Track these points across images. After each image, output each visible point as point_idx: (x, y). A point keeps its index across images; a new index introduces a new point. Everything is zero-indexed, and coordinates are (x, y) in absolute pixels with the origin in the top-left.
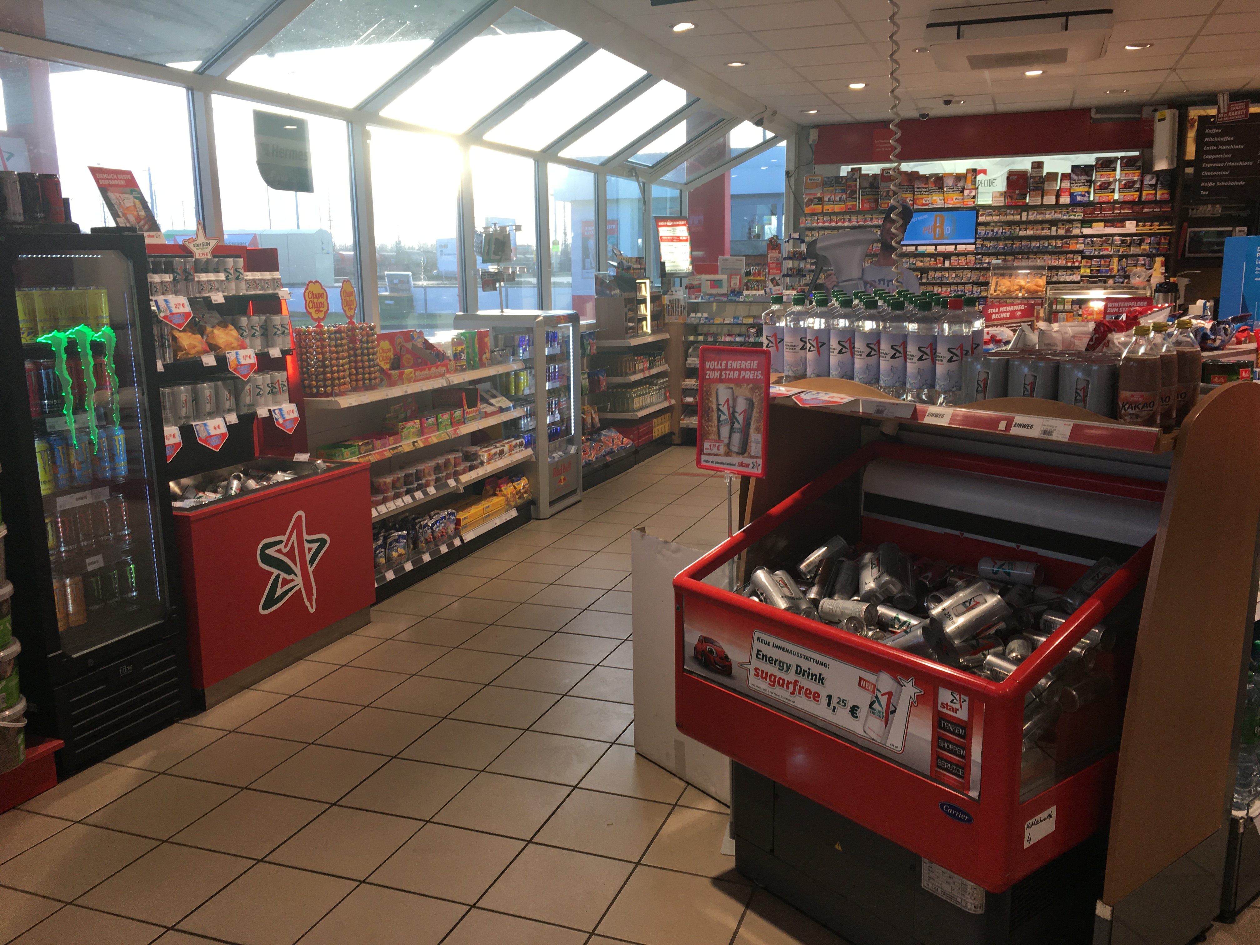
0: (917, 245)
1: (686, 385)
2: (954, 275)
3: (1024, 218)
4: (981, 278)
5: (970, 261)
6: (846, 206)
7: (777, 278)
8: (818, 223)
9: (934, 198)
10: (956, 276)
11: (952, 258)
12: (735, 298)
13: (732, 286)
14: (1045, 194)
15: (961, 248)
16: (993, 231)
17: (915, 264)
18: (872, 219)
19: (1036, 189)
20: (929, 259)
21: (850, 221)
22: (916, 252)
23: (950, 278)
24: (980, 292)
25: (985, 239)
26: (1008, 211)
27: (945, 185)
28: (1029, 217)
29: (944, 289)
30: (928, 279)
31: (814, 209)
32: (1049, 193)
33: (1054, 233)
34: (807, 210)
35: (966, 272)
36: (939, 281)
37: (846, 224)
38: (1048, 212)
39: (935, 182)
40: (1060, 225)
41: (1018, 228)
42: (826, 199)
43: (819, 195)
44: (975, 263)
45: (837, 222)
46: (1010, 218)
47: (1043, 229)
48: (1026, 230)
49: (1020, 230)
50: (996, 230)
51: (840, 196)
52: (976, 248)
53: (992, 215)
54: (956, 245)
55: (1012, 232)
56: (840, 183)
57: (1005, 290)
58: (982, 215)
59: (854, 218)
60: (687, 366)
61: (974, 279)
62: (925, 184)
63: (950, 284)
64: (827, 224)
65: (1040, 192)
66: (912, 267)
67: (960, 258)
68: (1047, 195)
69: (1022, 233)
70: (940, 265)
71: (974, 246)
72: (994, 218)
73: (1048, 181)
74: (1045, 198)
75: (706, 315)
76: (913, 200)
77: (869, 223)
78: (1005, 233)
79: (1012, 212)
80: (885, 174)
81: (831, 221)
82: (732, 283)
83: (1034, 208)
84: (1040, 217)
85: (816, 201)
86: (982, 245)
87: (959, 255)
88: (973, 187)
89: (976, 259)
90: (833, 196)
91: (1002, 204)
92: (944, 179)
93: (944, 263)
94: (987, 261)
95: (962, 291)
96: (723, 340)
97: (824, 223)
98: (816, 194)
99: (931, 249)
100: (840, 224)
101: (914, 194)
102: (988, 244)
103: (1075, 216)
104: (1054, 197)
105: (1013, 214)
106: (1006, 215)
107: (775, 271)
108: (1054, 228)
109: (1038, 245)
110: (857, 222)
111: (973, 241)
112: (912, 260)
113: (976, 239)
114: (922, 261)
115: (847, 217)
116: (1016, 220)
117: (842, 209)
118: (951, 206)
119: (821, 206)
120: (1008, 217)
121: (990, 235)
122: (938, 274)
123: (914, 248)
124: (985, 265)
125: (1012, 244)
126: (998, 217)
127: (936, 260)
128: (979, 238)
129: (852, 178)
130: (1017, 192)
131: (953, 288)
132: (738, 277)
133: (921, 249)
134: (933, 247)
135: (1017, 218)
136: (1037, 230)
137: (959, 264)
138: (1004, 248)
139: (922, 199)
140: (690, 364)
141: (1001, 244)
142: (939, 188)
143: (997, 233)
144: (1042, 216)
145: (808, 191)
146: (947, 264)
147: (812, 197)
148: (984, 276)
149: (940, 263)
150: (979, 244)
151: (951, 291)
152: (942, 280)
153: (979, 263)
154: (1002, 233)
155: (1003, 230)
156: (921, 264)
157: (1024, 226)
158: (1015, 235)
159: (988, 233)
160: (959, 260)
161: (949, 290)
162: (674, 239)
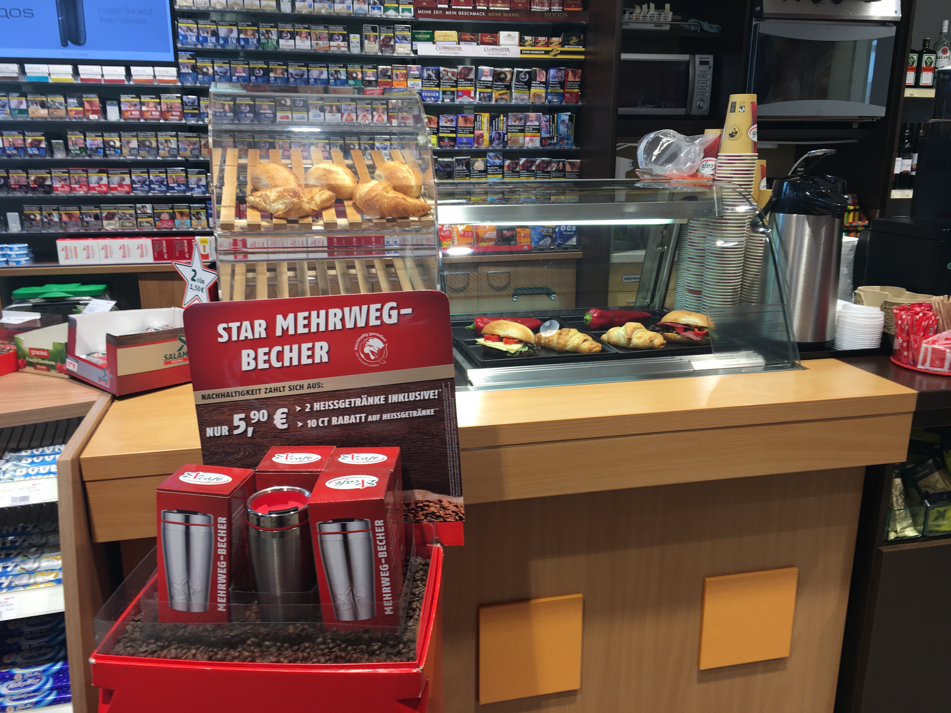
0: (20, 62)
2: (134, 144)
5: (170, 109)
10: (141, 144)
11: (124, 98)
15: (141, 73)
16: (215, 34)
17: (25, 111)
20: (61, 99)
22: (22, 80)
23: (125, 151)
25: (197, 54)
29: (115, 179)
30: (67, 150)
33: (356, 50)
36: (98, 157)
40: (367, 29)
41: (274, 31)
44: (184, 115)
46: (252, 3)
47: (331, 38)
48: (293, 37)
49: (280, 36)
50: (223, 31)
52: (181, 75)
54: (128, 65)
55: (263, 40)
57: (279, 207)
63: (128, 166)
66: (21, 118)
67: (145, 99)
69: (286, 45)
70: (94, 117)
71: (173, 71)
78: (246, 41)
84: (322, 8)
86: (194, 68)
89: (183, 103)
93: (104, 112)
95: (161, 183)
99: (62, 73)
103: (397, 10)
108: (355, 38)
109: (324, 76)
111: (170, 58)
113: (176, 50)
114: (43, 105)
116: (269, 10)
120: (247, 2)
122: (94, 140)
123: (14, 67)
125: (267, 72)
126: (223, 0)
127: (81, 104)
131: (137, 175)
133: (33, 70)
134: (69, 68)
136: (319, 38)
137: (142, 112)
144: (327, 5)
146: (113, 113)
149: (94, 112)
150: (186, 65)
151: (133, 182)
152: (105, 155)
153: (193, 115)
154: (238, 39)
155: (239, 32)
156: (44, 112)
157: (289, 28)
158: (270, 47)
159: (206, 39)
160: (142, 104)
161: (127, 181)
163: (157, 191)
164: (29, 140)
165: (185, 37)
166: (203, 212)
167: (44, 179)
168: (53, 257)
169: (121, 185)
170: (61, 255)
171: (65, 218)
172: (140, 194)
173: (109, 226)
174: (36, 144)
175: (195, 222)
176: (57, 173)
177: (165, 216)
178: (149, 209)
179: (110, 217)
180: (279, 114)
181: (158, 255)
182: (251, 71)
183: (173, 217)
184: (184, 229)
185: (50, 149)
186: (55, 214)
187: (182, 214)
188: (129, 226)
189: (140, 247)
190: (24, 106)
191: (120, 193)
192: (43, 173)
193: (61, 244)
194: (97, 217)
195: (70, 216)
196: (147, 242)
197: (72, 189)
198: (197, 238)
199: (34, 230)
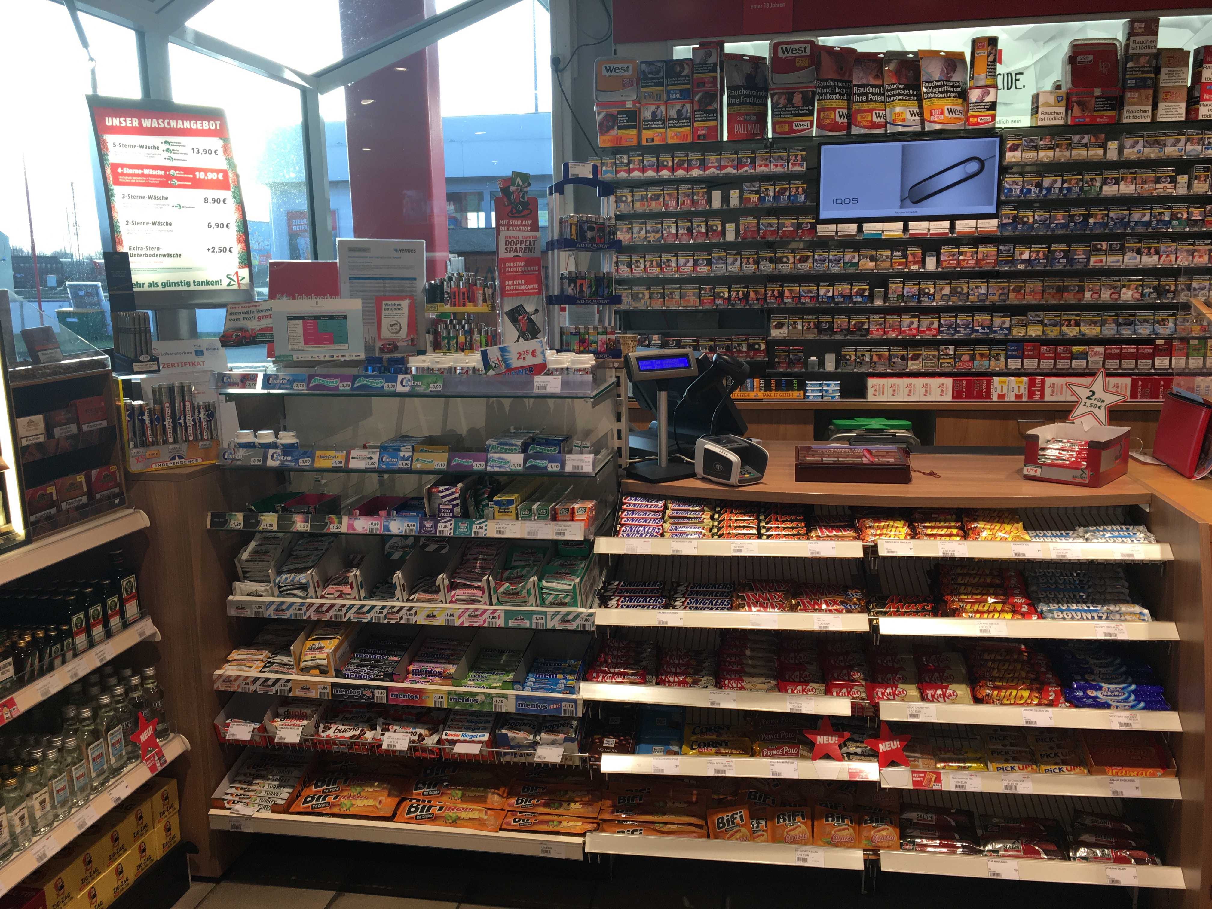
0: (860, 222)
1: (228, 680)
2: (947, 290)
3: (1112, 155)
4: (1012, 296)
5: (986, 257)
6: (694, 131)
7: (530, 309)
8: (629, 171)
9: (898, 110)
10: (953, 291)
11: (945, 250)
12: (377, 383)
13: (386, 333)
14: (1161, 96)
15: (964, 226)
16: (1039, 185)
17: (856, 264)
18: (753, 161)
19: (1141, 85)
20: (888, 253)
21: (703, 165)
22: (860, 238)
23: (937, 297)
24: (1009, 329)
25: (1021, 204)
26: (1076, 138)
27: (923, 79)
28: (1126, 151)
29: (925, 323)
30: (886, 298)
31: (619, 139)
32: (1169, 94)
33: (1182, 191)
34: (603, 141)
35: (974, 283)
36: (912, 303)
37: (695, 173)
38: (1170, 140)
39: (898, 73)
40: (1198, 170)
41: (1099, 178)
42: (647, 114)
43: (629, 105)
44: (998, 262)
45: (673, 170)
46: (1080, 154)
47: (1158, 181)
48: (1117, 183)
49: (1105, 182)
50: (1047, 182)
51: (678, 107)
52: (1001, 226)
53: (1036, 148)
54: (953, 219)
55: (1086, 188)
56: (679, 75)
58: (1014, 148)
59: (712, 159)
60: (232, 612)
61: (995, 298)
62: (876, 77)
63: (938, 311)
64: (650, 173)
65: (1151, 92)
66: (851, 271)
67: (963, 249)
68: (1166, 100)
69: (1109, 190)
70: (914, 268)
71: (994, 222)
72: (1042, 154)
73: (1169, 65)
74: (1161, 106)
75: (288, 438)
76: (849, 116)
77: (747, 170)
78: (1069, 189)
79: (1085, 141)
80: (780, 54)
81: (659, 167)
82: (385, 322)
83: (1136, 129)
84: (1152, 153)
85: (623, 119)
86: (1015, 218)
87: (958, 241)
88: (989, 82)
89: (999, 252)
90: (663, 108)
91: (1061, 122)
92: (923, 64)
93: (923, 263)
94: (1026, 256)
95: (966, 326)
96: (344, 528)
97: (643, 170)
98: (624, 103)
99: (894, 230)
100: (680, 173)
101: (849, 100)
102: (1029, 216)
104: (1183, 105)
105: (1086, 146)
106: (1070, 147)
107: (521, 285)
108: (1183, 179)
109: (1147, 218)
110: (721, 168)
111: (992, 210)
112: (849, 256)
113: (1000, 204)
114: (872, 258)
115: (695, 156)
116: (1096, 159)
117: (685, 136)
118: (938, 127)
119: (634, 132)
120: (1074, 152)
121: (1033, 196)
122: (911, 288)
123: (854, 227)
124: (1021, 267)
125: (1086, 217)
126: (1050, 153)
127: (905, 256)
128: (1007, 203)
129: (704, 63)
130: (1098, 92)
131: (946, 318)
132: (405, 304)
133: (869, 228)
134: (900, 225)
135: (1096, 154)
136: (1145, 182)
137: (958, 262)
138: (1065, 226)
139: (870, 111)
140: (240, 606)
141: (1060, 217)
142: (907, 88)
143: (1049, 190)
144: (1157, 149)
145: (605, 97)
146: (931, 264)
147: (614, 111)
148: (1017, 290)
149: (915, 263)
150: (1007, 216)
151: (940, 326)
152: (919, 301)
153: (1007, 262)
154: (1061, 189)
155: (1063, 182)
156: (872, 264)
157: (1114, 174)
158: (1093, 194)
159: (1029, 191)
160: (960, 254)
161: (936, 325)
162: (171, 177)
163: (962, 333)
164: (855, 289)
165: (1010, 190)
166: (1003, 354)
167: (863, 324)
168: (862, 392)
169: (929, 329)
170: (870, 392)
171: (875, 358)
172: (946, 336)
173: (913, 366)
174: (860, 293)
175: (993, 363)
176: (875, 318)
177: (966, 358)
178: (951, 350)
179: (915, 358)
180: (1093, 259)
181: (957, 394)
182: (1071, 217)
183: (973, 358)
184: (982, 369)
185: (871, 298)
186: (867, 354)
187: (982, 355)
188: (931, 366)
189: (941, 386)
190: (855, 260)
191: (928, 336)
192: (863, 319)
193: (871, 382)
194: (903, 358)
195: (880, 357)
196: (948, 382)
197: (885, 333)
198: (996, 379)
199: (849, 369)
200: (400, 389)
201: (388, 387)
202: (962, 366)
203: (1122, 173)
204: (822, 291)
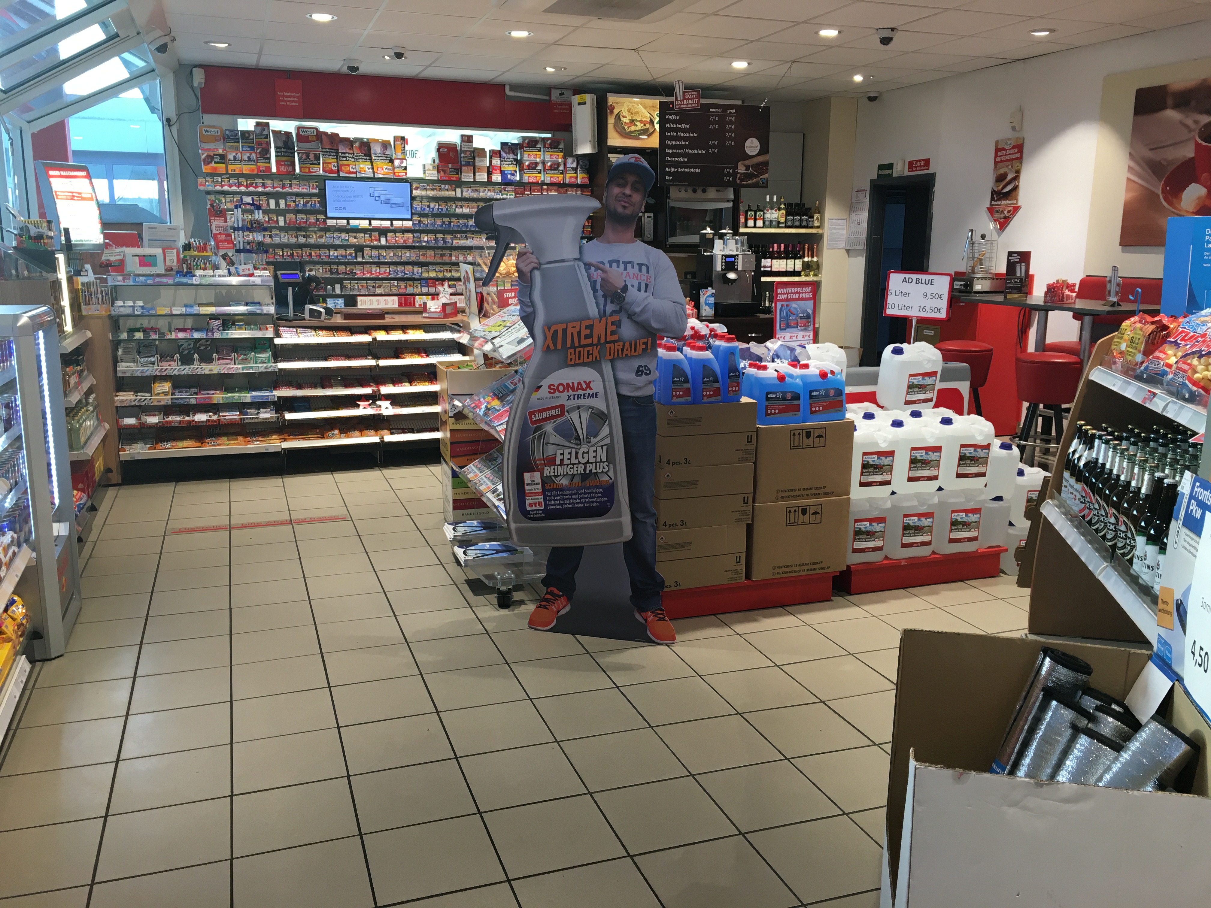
0: (348, 219)
1: (122, 401)
2: (392, 254)
3: (459, 195)
4: (421, 257)
5: (408, 239)
6: (258, 167)
8: (222, 186)
9: (361, 166)
10: (395, 254)
11: (389, 235)
12: (185, 280)
13: (168, 263)
14: (477, 170)
15: (397, 224)
16: (429, 206)
17: (347, 240)
18: (291, 186)
19: (468, 164)
20: (363, 235)
21: (264, 186)
22: (348, 227)
23: (388, 257)
24: (421, 273)
25: (421, 215)
26: (443, 186)
27: (372, 152)
28: (464, 193)
29: (383, 270)
30: (363, 257)
31: (215, 169)
32: (480, 170)
34: (205, 169)
35: (404, 251)
36: (376, 260)
37: (260, 189)
38: (482, 190)
39: (360, 148)
41: (454, 205)
42: (231, 157)
43: (220, 151)
44: (414, 242)
45: (247, 187)
46: (445, 194)
48: (462, 207)
49: (456, 207)
50: (432, 205)
51: (248, 154)
52: (414, 224)
53: (426, 189)
54: (392, 220)
55: (449, 209)
56: (248, 138)
58: (417, 189)
59: (269, 183)
60: (119, 375)
61: (413, 259)
62: (350, 149)
63: (389, 264)
64: (234, 188)
65: (472, 168)
66: (345, 243)
67: (397, 235)
68: (479, 171)
69: (459, 211)
70: (376, 243)
71: (411, 223)
72: (429, 192)
73: (478, 156)
74: (477, 174)
75: (140, 303)
76: (338, 166)
77: (288, 190)
78: (442, 209)
79: (447, 188)
80: (301, 133)
81: (240, 185)
82: (168, 259)
83: (468, 184)
84: (475, 195)
85: (217, 158)
86: (419, 221)
87: (395, 231)
88: (402, 157)
89: (414, 237)
90: (239, 154)
91: (436, 178)
92: (372, 145)
93: (379, 241)
94: (426, 239)
95: (402, 272)
96: (173, 337)
97: (230, 186)
98: (218, 150)
99: (364, 224)
100: (251, 189)
101: (337, 159)
102: (425, 221)
103: (507, 195)
104: (486, 174)
105: (447, 190)
106: (440, 190)
107: (225, 244)
110: (274, 188)
111: (409, 217)
112: (344, 236)
113: (412, 214)
114: (355, 238)
115: (259, 181)
116: (452, 196)
117: (253, 170)
118: (381, 176)
119: (224, 165)
120: (443, 193)
121: (426, 211)
122: (375, 253)
123: (345, 221)
124: (424, 244)
125: (450, 222)
126: (432, 192)
127: (371, 237)
128: (416, 214)
129: (261, 134)
130: (450, 166)
131: (392, 268)
132: (175, 251)
133: (353, 223)
134: (367, 222)
135: (451, 194)
136: (473, 208)
137: (396, 241)
138: (441, 226)
139: (349, 165)
140: (124, 372)
141: (439, 222)
142: (365, 155)
143: (433, 209)
144: (476, 193)
145: (205, 146)
146: (383, 241)
147: (212, 154)
148: (423, 255)
149: (376, 240)
150: (416, 220)
151: (390, 271)
152: (379, 259)
153: (418, 242)
154: (438, 209)
155: (439, 205)
156: (355, 240)
157: (460, 203)
158: (452, 212)
159: (424, 209)
160: (396, 237)
161: (388, 271)
162: (74, 196)
163: (400, 275)
164: (348, 253)
165: (416, 208)
166: (419, 285)
167: (353, 270)
168: (354, 304)
169: (385, 273)
170: (359, 303)
171: (360, 287)
172: (393, 277)
173: (379, 291)
174: (350, 254)
175: (415, 289)
176: (359, 267)
177: (403, 287)
178: (396, 283)
179: (379, 287)
180: (454, 242)
181: (400, 304)
182: (444, 222)
183: (406, 287)
184: (411, 293)
185: (356, 257)
186: (356, 285)
187: (410, 286)
188: (387, 291)
189: (393, 300)
190: (347, 238)
191: (384, 276)
192: (352, 267)
193: (359, 298)
194: (374, 287)
195: (362, 286)
196: (396, 298)
197: (364, 274)
198: (417, 297)
199: (347, 293)
200: (195, 282)
201: (189, 282)
202: (402, 291)
203: (464, 203)
204: (331, 253)
